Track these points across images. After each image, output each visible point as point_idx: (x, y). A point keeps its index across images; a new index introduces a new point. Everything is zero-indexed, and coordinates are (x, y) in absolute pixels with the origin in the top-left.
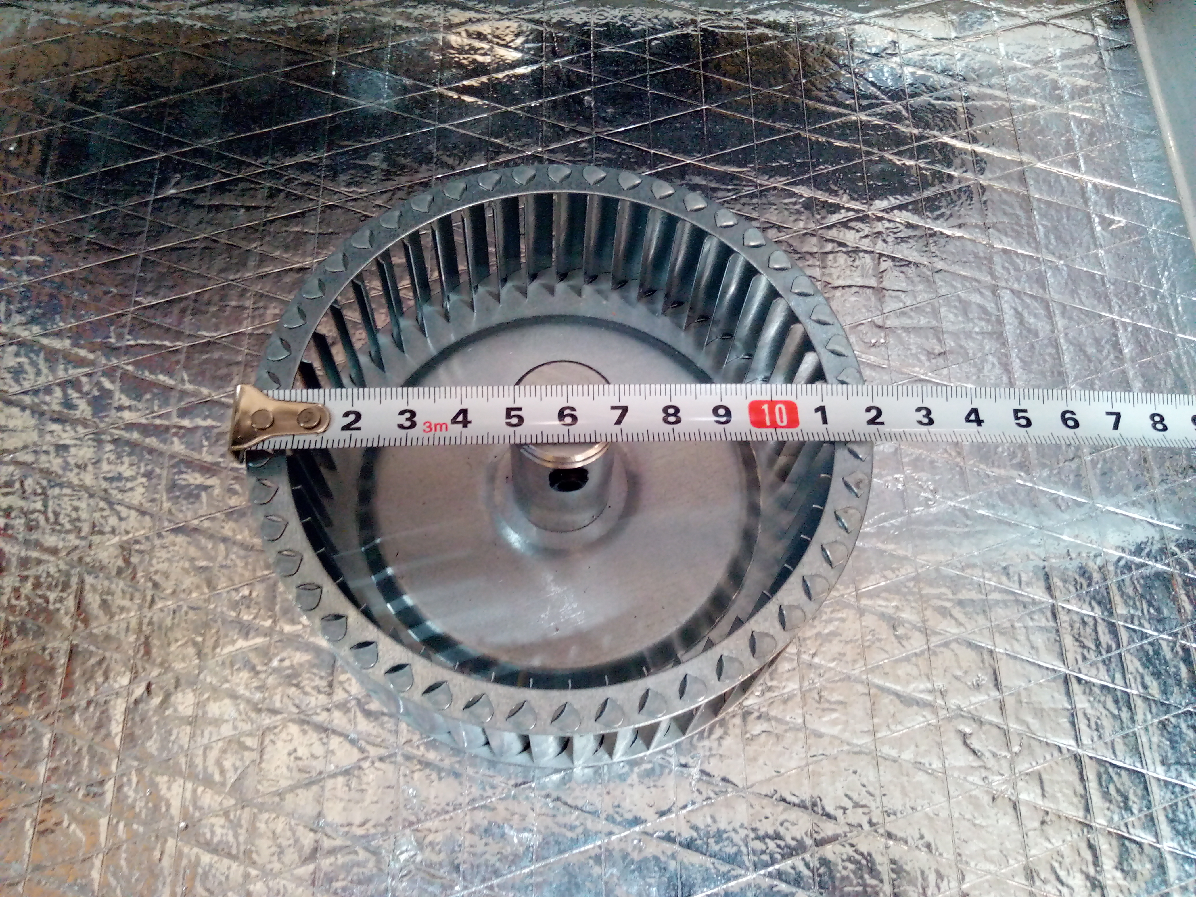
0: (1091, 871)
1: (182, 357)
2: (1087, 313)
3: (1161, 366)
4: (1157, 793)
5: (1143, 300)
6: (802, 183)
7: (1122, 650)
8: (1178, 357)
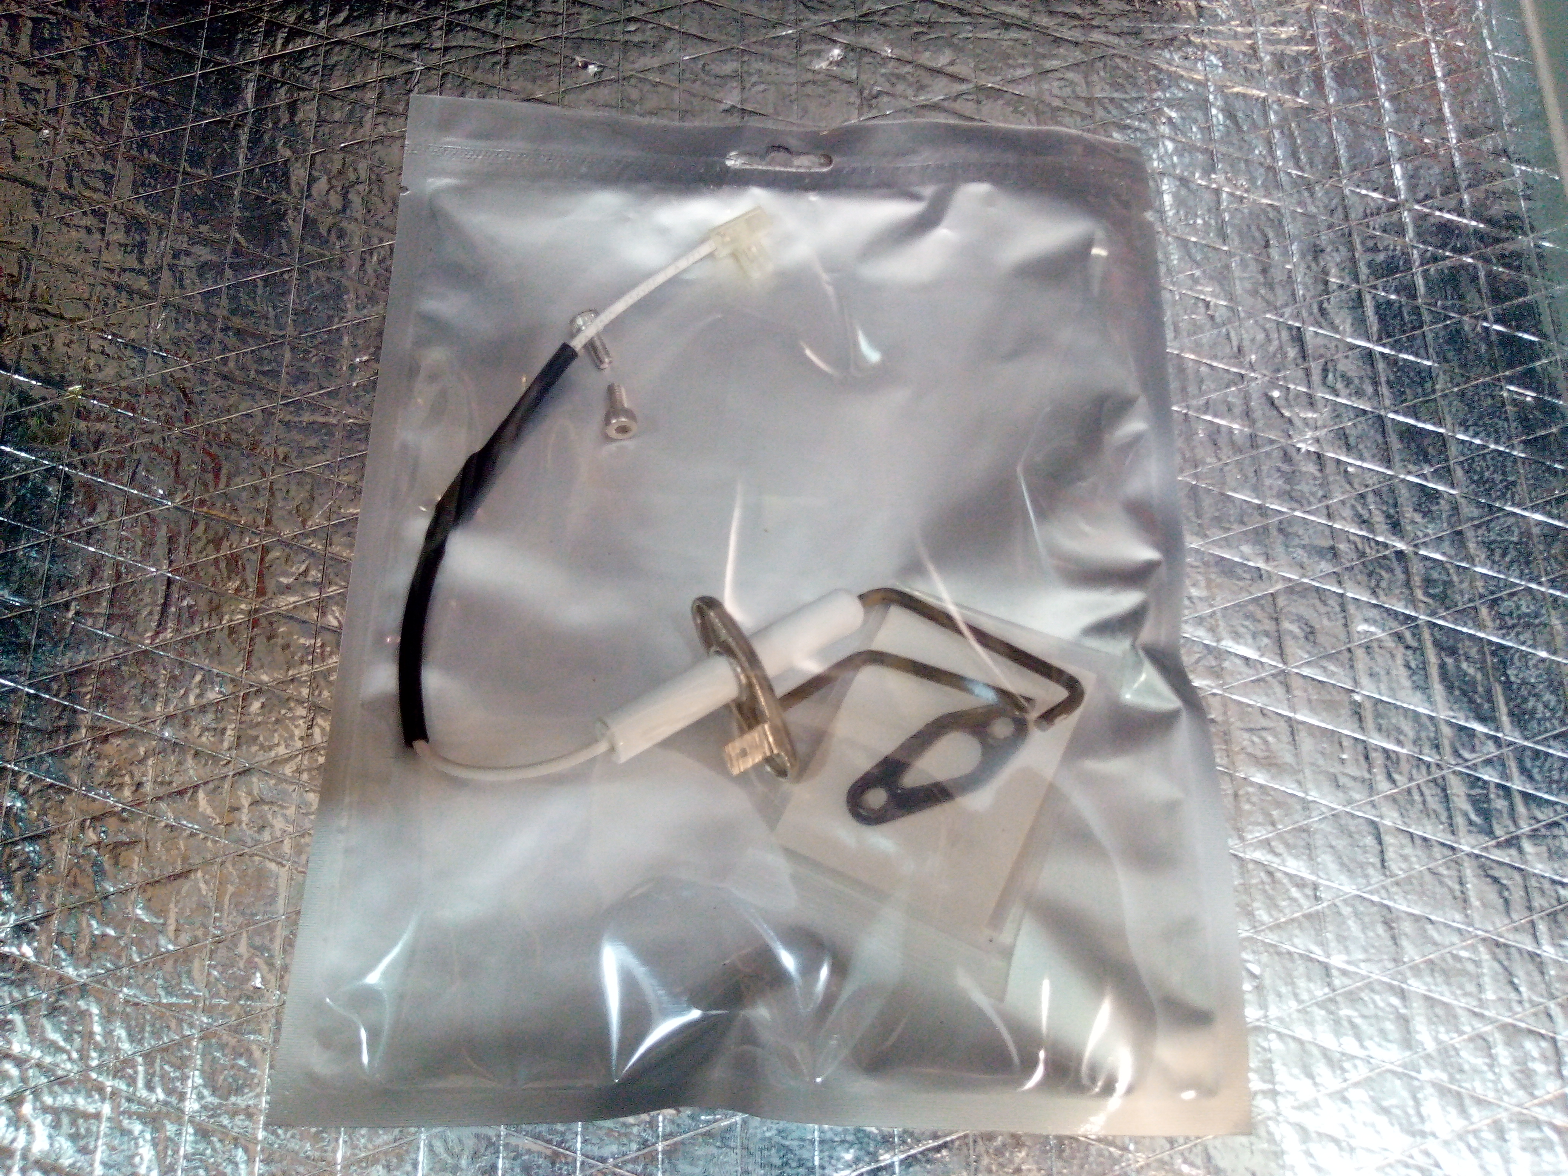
0: (1392, 511)
1: (502, 58)
4: (1453, 450)
7: (1425, 328)
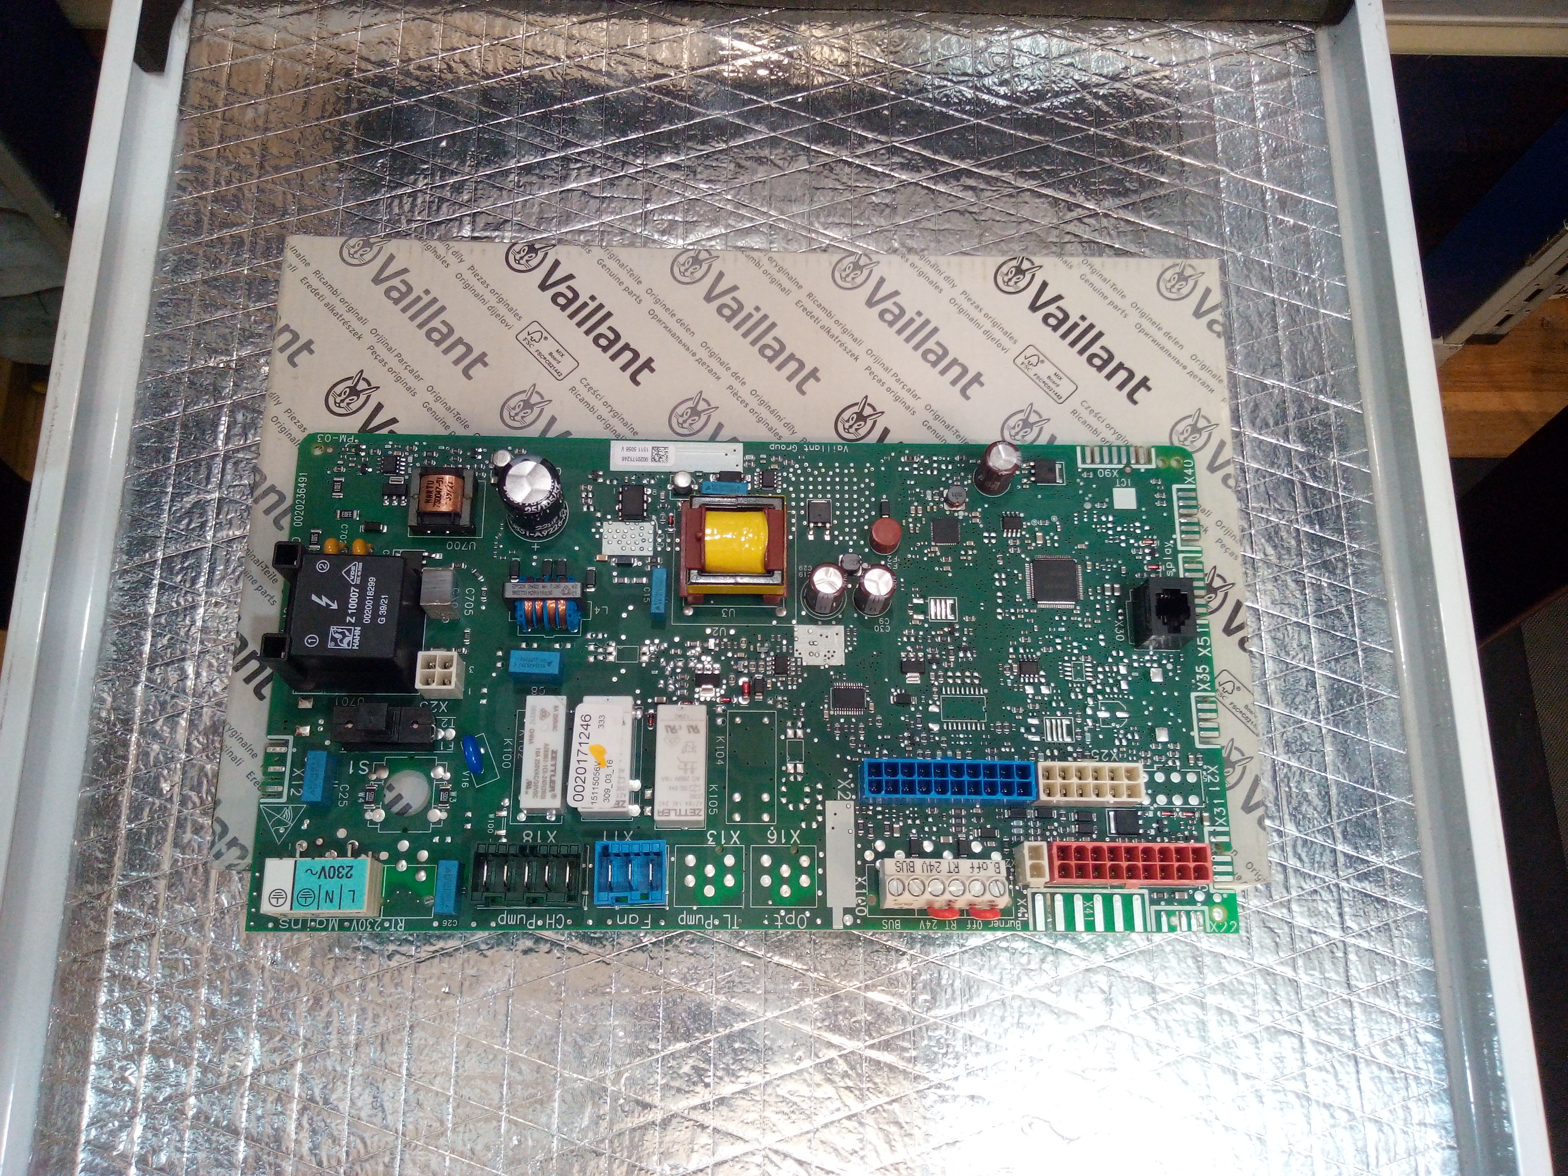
2: (1255, 294)
3: (1305, 333)
5: (1299, 283)
6: (1048, 186)
8: (1319, 327)
